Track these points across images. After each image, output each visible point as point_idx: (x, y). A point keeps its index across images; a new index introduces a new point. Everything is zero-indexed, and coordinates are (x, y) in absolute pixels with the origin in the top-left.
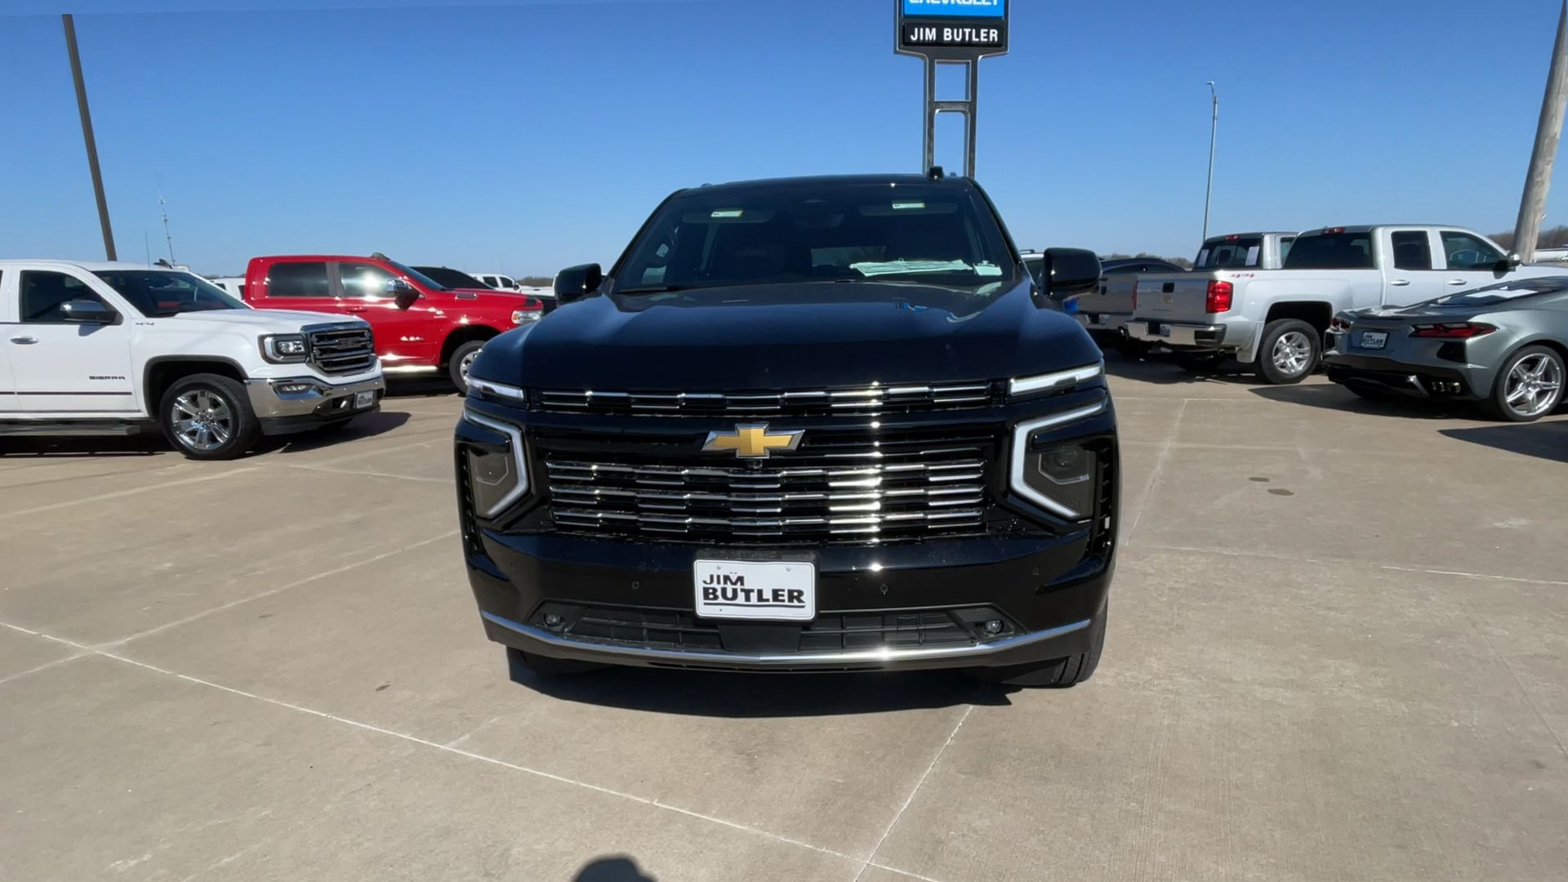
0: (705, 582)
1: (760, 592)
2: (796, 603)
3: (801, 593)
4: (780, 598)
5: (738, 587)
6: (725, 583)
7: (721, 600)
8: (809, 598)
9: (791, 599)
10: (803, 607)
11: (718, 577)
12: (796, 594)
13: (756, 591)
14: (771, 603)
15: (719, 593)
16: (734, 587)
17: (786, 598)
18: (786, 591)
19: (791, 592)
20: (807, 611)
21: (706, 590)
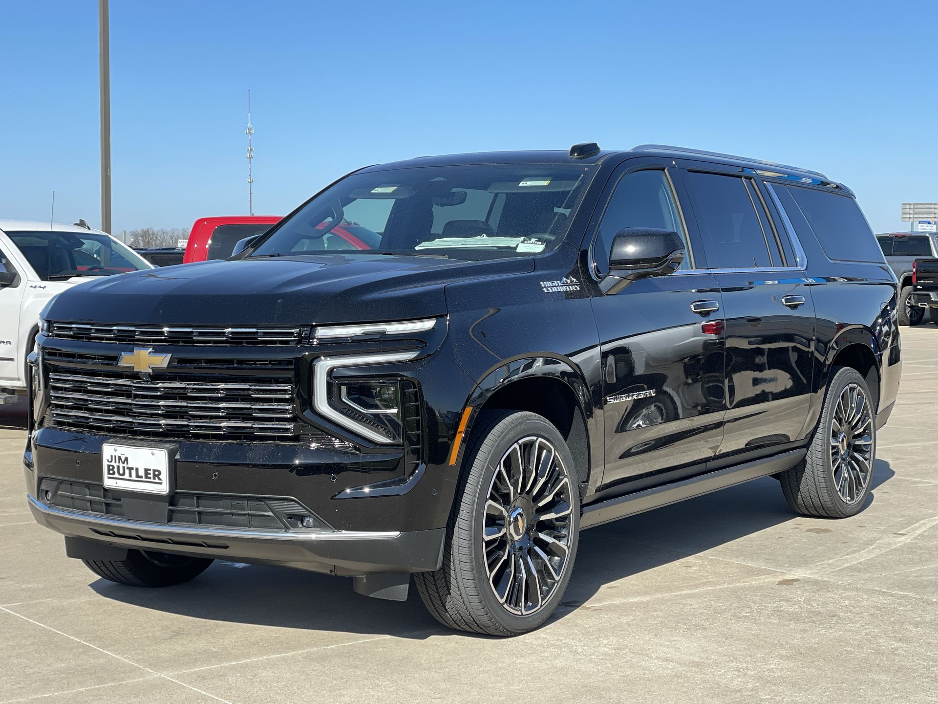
0: (108, 460)
1: (137, 470)
2: (157, 480)
3: (160, 473)
4: (149, 476)
5: (125, 465)
6: (119, 462)
7: (116, 475)
8: (165, 476)
9: (155, 476)
10: (161, 483)
11: (115, 456)
12: (157, 473)
13: (134, 469)
14: (144, 479)
15: (116, 470)
16: (124, 465)
17: (151, 476)
18: (152, 470)
19: (154, 471)
20: (163, 488)
21: (109, 466)
